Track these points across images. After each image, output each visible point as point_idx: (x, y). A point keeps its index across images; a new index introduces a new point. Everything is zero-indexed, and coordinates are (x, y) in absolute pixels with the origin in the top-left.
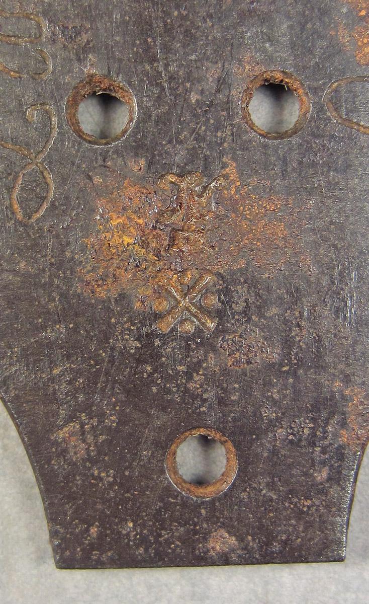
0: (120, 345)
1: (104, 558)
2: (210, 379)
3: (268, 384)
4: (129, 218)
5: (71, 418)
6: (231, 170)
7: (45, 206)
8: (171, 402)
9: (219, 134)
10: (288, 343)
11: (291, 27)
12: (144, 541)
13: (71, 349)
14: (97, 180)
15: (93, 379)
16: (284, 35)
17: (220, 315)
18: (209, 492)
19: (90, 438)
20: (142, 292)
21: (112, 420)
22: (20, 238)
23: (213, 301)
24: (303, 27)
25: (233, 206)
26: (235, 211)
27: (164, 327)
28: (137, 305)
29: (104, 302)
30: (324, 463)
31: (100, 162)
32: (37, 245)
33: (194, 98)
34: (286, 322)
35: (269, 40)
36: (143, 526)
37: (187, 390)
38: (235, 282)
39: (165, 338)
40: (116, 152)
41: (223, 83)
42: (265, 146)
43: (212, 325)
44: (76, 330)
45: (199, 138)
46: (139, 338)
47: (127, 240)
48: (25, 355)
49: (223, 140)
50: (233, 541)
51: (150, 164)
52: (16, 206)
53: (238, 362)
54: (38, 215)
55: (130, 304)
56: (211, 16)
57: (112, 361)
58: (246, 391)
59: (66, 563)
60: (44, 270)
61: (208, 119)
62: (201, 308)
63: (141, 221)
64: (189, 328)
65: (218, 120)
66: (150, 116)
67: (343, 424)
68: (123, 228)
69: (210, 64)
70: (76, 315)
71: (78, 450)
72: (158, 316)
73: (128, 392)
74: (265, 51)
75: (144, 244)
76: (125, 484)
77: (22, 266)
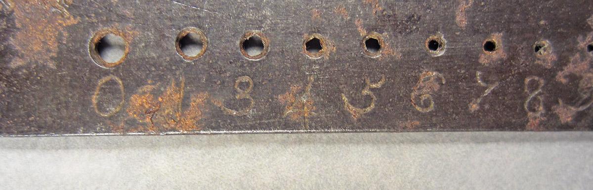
6: (72, 21)
9: (93, 15)
11: (153, 58)
16: (149, 54)
24: (154, 65)
25: (51, 21)
26: (49, 22)
33: (114, 1)
35: (146, 46)
38: (8, 21)
41: (123, 18)
42: (85, 42)
49: (90, 17)
56: (161, 13)
61: (101, 9)
65: (101, 14)
69: (133, 11)
74: (140, 41)
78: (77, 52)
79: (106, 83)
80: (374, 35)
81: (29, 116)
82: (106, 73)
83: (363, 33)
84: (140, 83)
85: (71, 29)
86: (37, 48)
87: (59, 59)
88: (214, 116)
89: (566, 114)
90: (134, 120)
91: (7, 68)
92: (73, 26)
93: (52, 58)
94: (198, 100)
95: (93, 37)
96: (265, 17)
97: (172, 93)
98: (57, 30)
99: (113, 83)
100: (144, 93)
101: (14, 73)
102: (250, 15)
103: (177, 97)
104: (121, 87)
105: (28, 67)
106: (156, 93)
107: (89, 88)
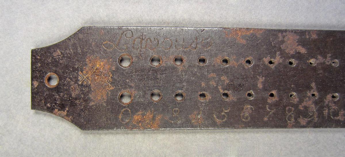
0: (76, 64)
1: (33, 59)
2: (69, 82)
3: (67, 94)
4: (102, 66)
5: (61, 53)
6: (112, 88)
7: (106, 49)
8: (64, 74)
9: (120, 86)
10: (76, 99)
11: (142, 101)
12: (36, 68)
13: (76, 54)
14: (111, 60)
15: (69, 58)
16: (140, 100)
17: (82, 85)
18: (46, 81)
19: (57, 57)
20: (87, 69)
21: (61, 62)
22: (99, 43)
23: (85, 83)
24: (142, 104)
25: (104, 88)
27: (80, 73)
28: (84, 68)
29: (85, 60)
30: (51, 106)
31: (115, 60)
32: (98, 47)
33: (127, 80)
34: (80, 99)
35: (139, 97)
36: (39, 68)
37: (67, 77)
38: (89, 88)
39: (77, 73)
40: (117, 64)
41: (131, 87)
42: (117, 96)
43: (80, 83)
44: (80, 54)
45: (119, 82)
46: (77, 68)
47: (98, 66)
48: (75, 44)
49: (118, 86)
50: (36, 86)
51: (114, 71)
52: (106, 42)
53: (72, 88)
54: (104, 47)
55: (85, 66)
56: (145, 85)
57: (73, 62)
58: (66, 90)
59: (33, 51)
60: (92, 48)
61: (123, 83)
62: (84, 81)
63: (102, 69)
64: (79, 78)
65: (122, 85)
66: (124, 71)
67: (59, 110)
68: (100, 65)
69: (134, 84)
70: (83, 55)
71: (55, 54)
72: (82, 72)
73: (67, 65)
74: (137, 96)
75: (97, 69)
76: (48, 64)
77: (93, 43)
78: (114, 99)
79: (124, 111)
80: (226, 92)
81: (96, 123)
82: (125, 107)
83: (222, 91)
84: (137, 111)
85: (111, 91)
86: (99, 98)
87: (107, 102)
88: (165, 123)
89: (303, 121)
90: (135, 125)
91: (88, 106)
92: (112, 90)
93: (104, 102)
94: (158, 117)
95: (119, 94)
96: (184, 86)
97: (149, 115)
98: (106, 91)
99: (127, 111)
100: (139, 115)
101: (91, 107)
102: (178, 85)
103: (151, 116)
104: (130, 112)
105: (96, 105)
106: (143, 115)
107: (118, 112)
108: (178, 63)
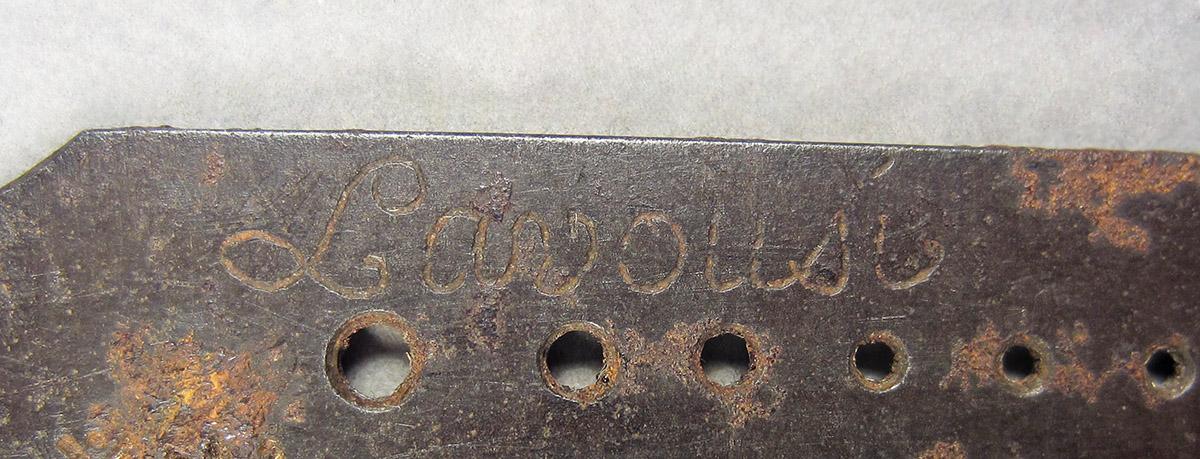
0: (40, 382)
4: (217, 400)
7: (243, 279)
13: (37, 312)
14: (276, 357)
20: (115, 414)
22: (198, 242)
27: (64, 442)
28: (95, 407)
29: (101, 359)
31: (302, 358)
32: (187, 266)
39: (46, 446)
40: (316, 382)
44: (62, 318)
46: (47, 408)
47: (188, 395)
48: (28, 244)
51: (297, 430)
52: (244, 236)
54: (229, 264)
55: (99, 396)
57: (16, 369)
60: (151, 275)
63: (214, 415)
66: (365, 431)
68: (202, 391)
70: (84, 320)
72: (78, 435)
75: (180, 419)
77: (157, 244)
108: (725, 377)
